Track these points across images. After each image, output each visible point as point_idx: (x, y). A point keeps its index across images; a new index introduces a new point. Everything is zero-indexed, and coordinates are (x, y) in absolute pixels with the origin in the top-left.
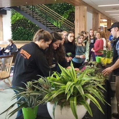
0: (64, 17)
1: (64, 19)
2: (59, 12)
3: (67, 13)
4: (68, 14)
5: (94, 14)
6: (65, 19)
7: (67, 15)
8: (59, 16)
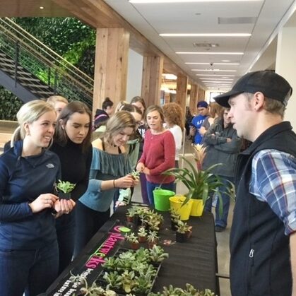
0: (69, 60)
1: (68, 65)
2: (54, 46)
3: (76, 50)
4: (78, 53)
5: (146, 58)
6: (71, 64)
7: (75, 54)
8: (56, 56)
